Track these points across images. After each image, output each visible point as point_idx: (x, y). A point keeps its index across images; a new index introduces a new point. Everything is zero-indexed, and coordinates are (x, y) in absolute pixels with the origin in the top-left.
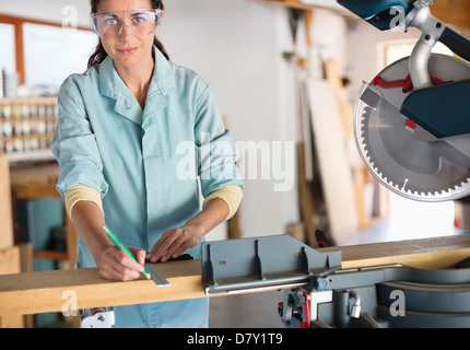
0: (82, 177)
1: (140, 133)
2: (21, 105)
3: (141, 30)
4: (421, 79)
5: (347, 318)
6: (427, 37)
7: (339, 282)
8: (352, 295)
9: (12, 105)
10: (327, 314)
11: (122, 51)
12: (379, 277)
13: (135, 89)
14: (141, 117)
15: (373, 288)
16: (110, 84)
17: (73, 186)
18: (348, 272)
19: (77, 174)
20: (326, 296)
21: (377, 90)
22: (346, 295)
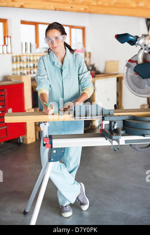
0: (43, 86)
1: (62, 71)
2: (37, 56)
3: (58, 42)
4: (140, 61)
5: (113, 129)
6: (142, 49)
7: (112, 118)
8: (115, 123)
9: (33, 56)
10: (108, 127)
11: (54, 48)
12: (124, 118)
13: (60, 58)
14: (62, 67)
15: (122, 121)
16: (53, 58)
17: (41, 88)
18: (116, 116)
19: (42, 85)
20: (108, 122)
21: (130, 63)
22: (113, 122)
